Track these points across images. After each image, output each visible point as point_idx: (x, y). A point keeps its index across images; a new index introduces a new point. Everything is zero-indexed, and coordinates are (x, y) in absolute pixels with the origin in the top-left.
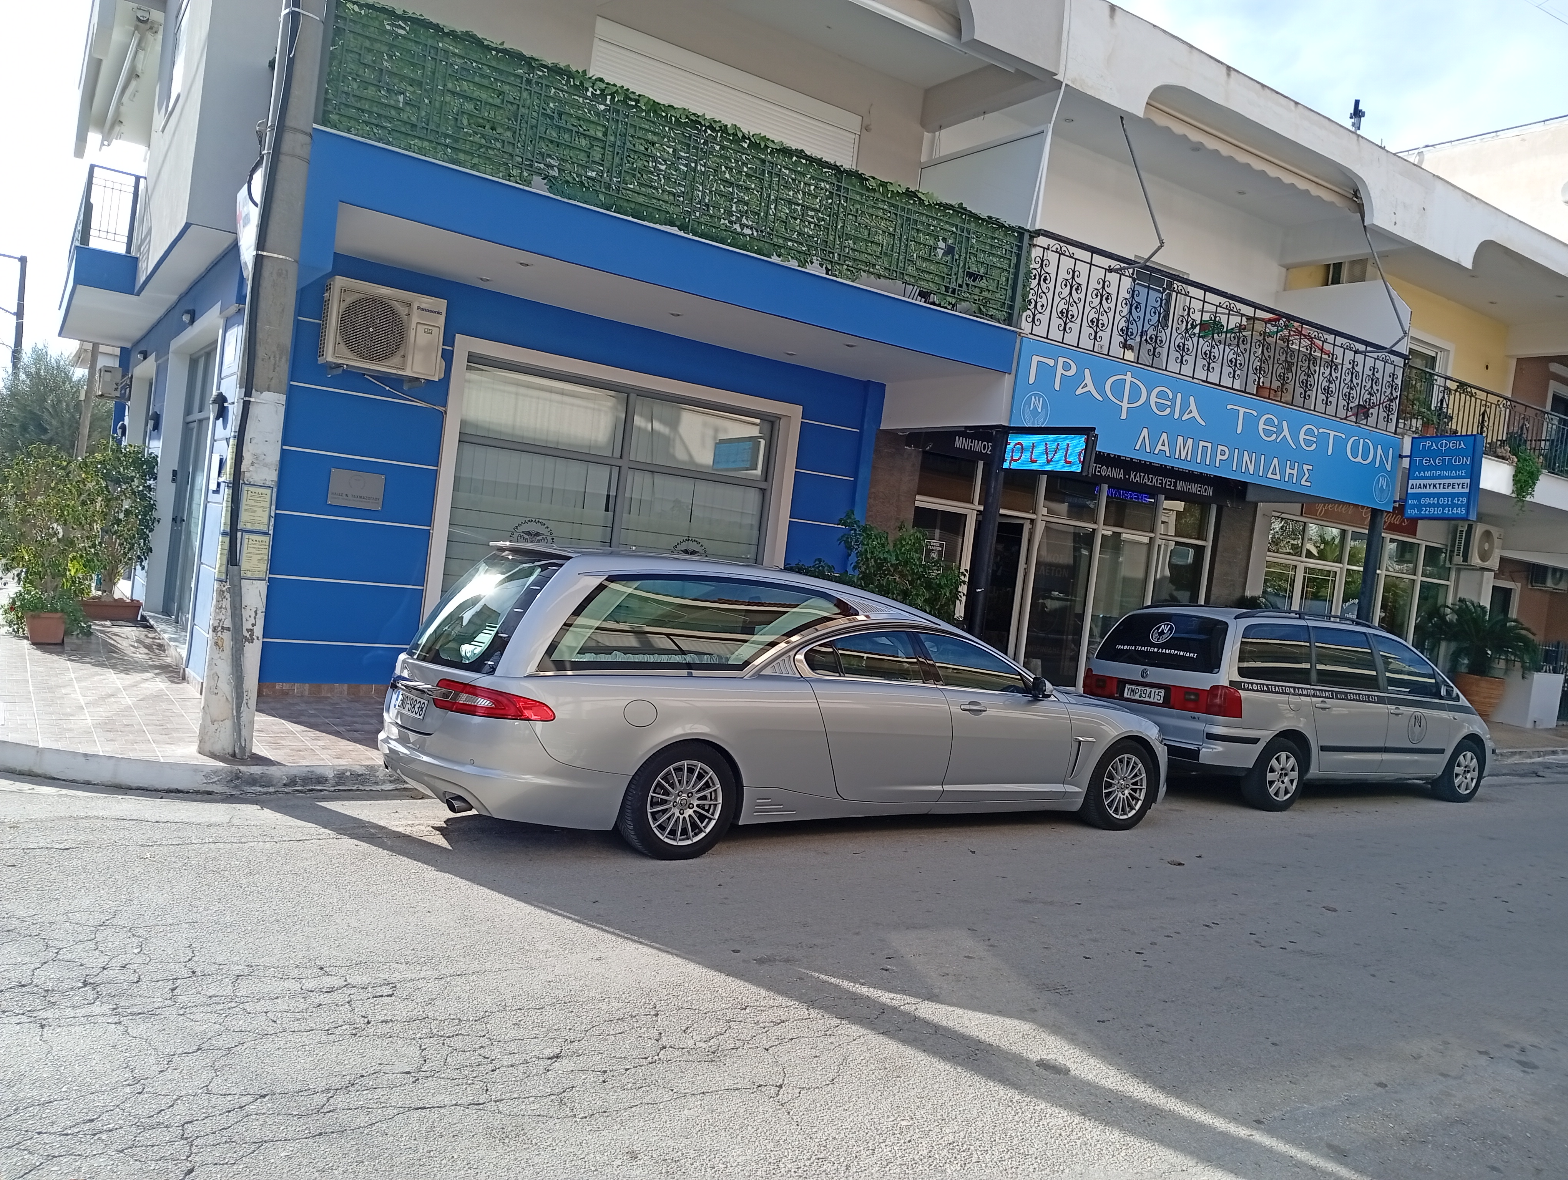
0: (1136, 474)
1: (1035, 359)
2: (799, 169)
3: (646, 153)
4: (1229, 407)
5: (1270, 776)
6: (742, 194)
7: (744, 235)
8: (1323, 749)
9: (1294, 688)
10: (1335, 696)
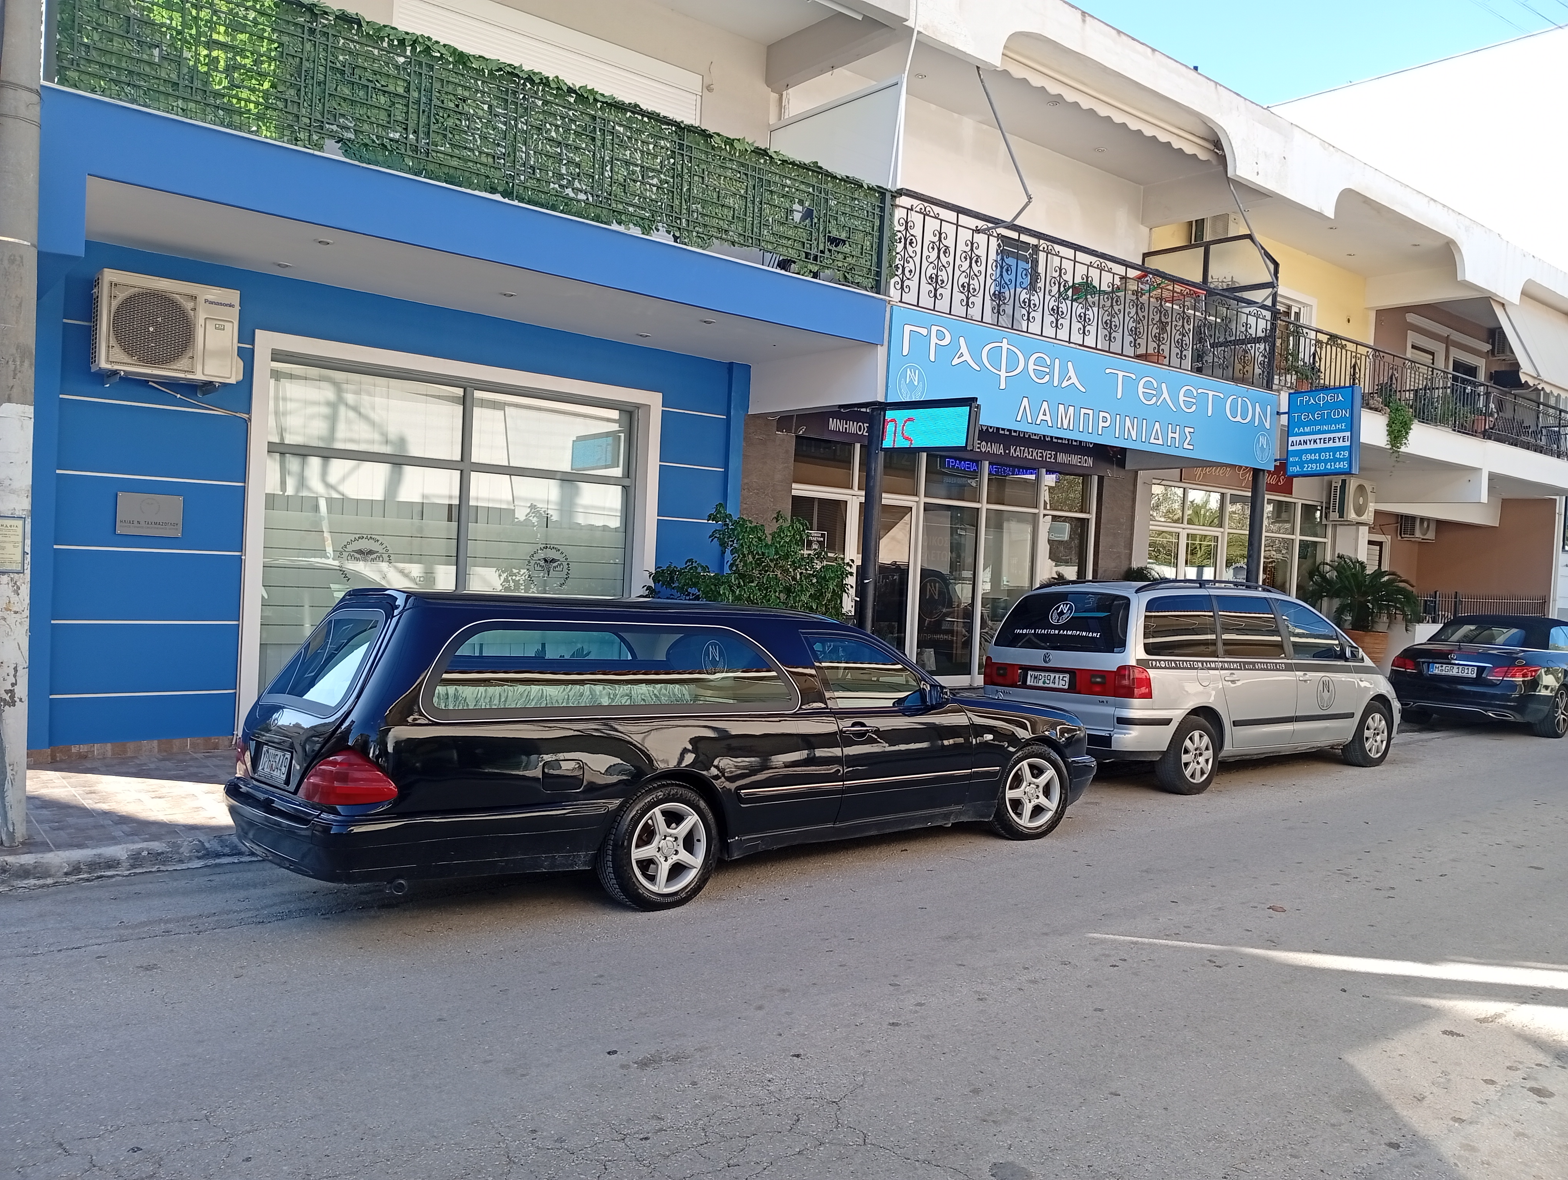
0: (1016, 449)
1: (907, 328)
2: (635, 125)
3: (456, 109)
4: (1108, 371)
5: (1185, 758)
6: (572, 155)
7: (578, 201)
8: (1236, 724)
9: (1202, 662)
10: (1243, 667)
